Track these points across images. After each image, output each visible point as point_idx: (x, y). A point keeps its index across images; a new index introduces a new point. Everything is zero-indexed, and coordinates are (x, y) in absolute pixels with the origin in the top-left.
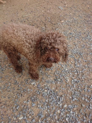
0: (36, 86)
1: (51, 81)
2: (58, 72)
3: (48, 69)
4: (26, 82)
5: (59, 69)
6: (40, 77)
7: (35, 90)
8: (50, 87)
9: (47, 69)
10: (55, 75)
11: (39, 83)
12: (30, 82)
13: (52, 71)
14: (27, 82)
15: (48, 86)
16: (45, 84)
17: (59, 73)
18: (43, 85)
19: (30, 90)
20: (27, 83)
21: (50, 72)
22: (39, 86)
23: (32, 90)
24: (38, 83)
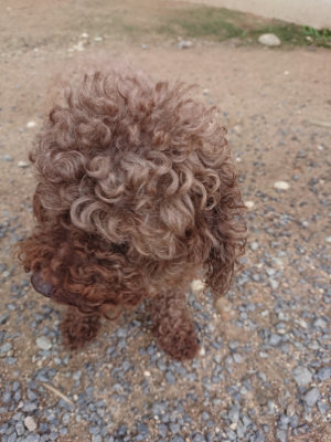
0: (40, 364)
1: (101, 412)
2: (175, 415)
3: (159, 355)
4: (38, 318)
5: (201, 412)
6: (93, 352)
7: (15, 374)
8: (64, 432)
9: (151, 351)
10: (150, 416)
11: (56, 369)
12: (45, 330)
13: (158, 384)
14: (40, 322)
15: (66, 419)
16: (66, 399)
17: (175, 429)
18: (58, 393)
19: (9, 354)
20: (34, 325)
21: (147, 374)
22: (43, 379)
23: (11, 361)
24: (57, 361)
